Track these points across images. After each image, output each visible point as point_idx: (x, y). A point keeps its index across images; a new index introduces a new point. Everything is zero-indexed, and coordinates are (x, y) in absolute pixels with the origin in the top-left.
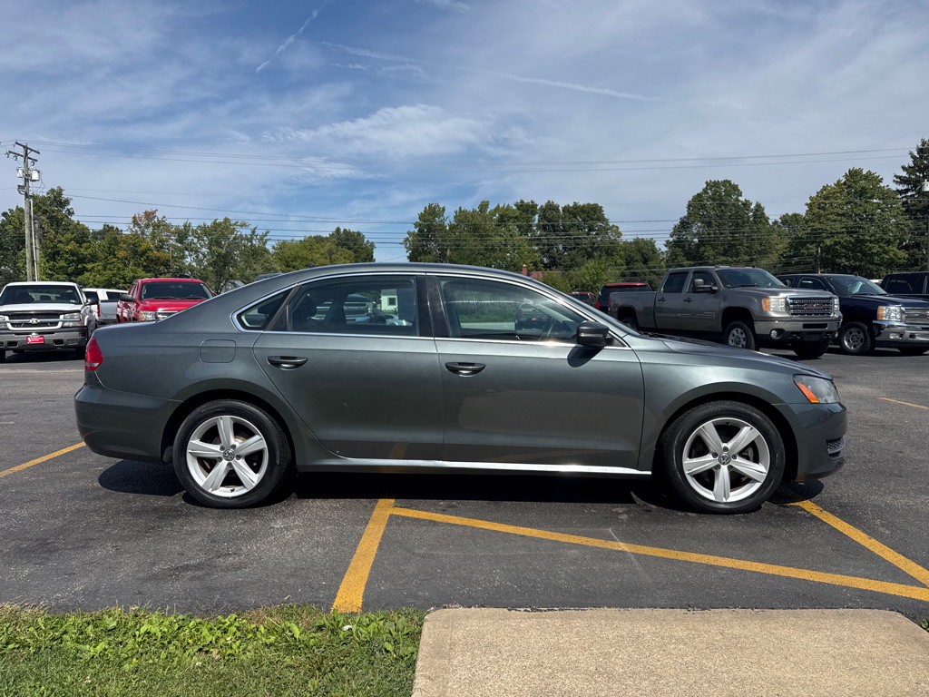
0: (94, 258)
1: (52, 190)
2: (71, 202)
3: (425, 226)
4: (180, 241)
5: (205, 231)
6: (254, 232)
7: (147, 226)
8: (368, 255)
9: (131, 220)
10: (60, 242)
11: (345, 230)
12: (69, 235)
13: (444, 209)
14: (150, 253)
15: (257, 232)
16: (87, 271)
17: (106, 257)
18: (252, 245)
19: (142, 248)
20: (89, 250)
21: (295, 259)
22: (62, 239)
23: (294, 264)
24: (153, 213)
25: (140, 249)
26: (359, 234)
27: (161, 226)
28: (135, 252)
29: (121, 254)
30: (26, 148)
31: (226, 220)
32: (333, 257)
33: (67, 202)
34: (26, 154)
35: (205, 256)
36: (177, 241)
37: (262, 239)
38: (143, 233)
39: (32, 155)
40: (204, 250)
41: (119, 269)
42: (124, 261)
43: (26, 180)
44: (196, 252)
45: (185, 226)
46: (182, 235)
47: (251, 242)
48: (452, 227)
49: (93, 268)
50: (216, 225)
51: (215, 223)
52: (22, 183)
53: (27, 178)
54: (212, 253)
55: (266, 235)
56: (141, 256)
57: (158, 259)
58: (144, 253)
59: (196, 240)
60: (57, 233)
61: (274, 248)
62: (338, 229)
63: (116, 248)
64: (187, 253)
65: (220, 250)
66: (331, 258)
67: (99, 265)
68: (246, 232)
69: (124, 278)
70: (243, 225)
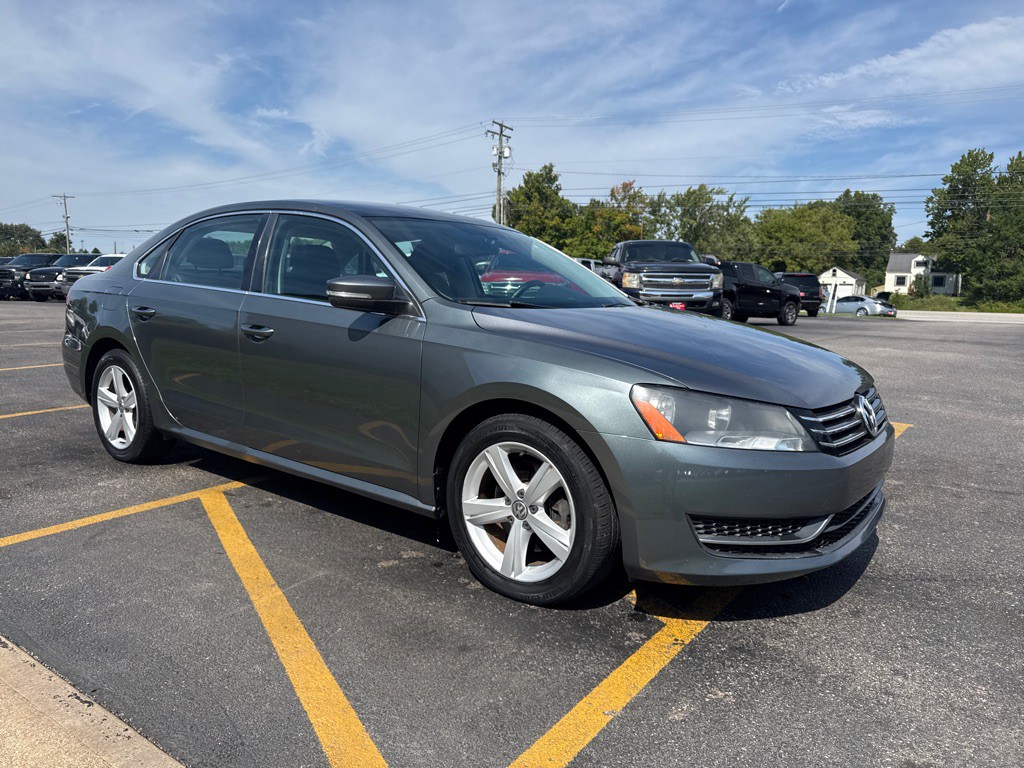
0: (573, 233)
1: (545, 167)
2: (560, 178)
3: (958, 180)
4: (653, 213)
5: (679, 201)
6: (731, 199)
7: (623, 199)
8: (884, 223)
9: (609, 192)
10: (547, 218)
11: (857, 193)
12: (554, 211)
13: (992, 156)
14: (622, 227)
15: (735, 198)
16: (567, 246)
17: (583, 232)
18: (728, 214)
19: (616, 222)
20: (570, 226)
21: (779, 230)
22: (549, 215)
23: (778, 234)
24: (631, 184)
25: (613, 224)
26: (875, 196)
27: (636, 197)
28: (609, 226)
29: (596, 229)
30: (501, 126)
31: (702, 187)
32: (828, 225)
33: (555, 178)
34: (502, 132)
35: (676, 228)
36: (650, 213)
37: (740, 206)
38: (619, 206)
39: (506, 132)
40: (677, 222)
41: (593, 244)
42: (598, 235)
43: (500, 158)
44: (669, 225)
45: (659, 196)
46: (655, 207)
47: (727, 211)
48: (1002, 180)
49: (571, 243)
50: (690, 194)
51: (688, 191)
52: (496, 161)
53: (501, 156)
54: (683, 226)
55: (744, 202)
56: (614, 230)
57: (631, 232)
58: (618, 226)
59: (668, 211)
60: (545, 208)
61: (757, 217)
62: (847, 192)
63: (593, 222)
64: (658, 226)
65: (692, 222)
66: (824, 227)
67: (575, 241)
68: (722, 199)
69: (596, 253)
70: (720, 192)
